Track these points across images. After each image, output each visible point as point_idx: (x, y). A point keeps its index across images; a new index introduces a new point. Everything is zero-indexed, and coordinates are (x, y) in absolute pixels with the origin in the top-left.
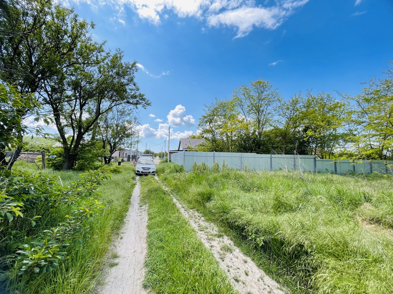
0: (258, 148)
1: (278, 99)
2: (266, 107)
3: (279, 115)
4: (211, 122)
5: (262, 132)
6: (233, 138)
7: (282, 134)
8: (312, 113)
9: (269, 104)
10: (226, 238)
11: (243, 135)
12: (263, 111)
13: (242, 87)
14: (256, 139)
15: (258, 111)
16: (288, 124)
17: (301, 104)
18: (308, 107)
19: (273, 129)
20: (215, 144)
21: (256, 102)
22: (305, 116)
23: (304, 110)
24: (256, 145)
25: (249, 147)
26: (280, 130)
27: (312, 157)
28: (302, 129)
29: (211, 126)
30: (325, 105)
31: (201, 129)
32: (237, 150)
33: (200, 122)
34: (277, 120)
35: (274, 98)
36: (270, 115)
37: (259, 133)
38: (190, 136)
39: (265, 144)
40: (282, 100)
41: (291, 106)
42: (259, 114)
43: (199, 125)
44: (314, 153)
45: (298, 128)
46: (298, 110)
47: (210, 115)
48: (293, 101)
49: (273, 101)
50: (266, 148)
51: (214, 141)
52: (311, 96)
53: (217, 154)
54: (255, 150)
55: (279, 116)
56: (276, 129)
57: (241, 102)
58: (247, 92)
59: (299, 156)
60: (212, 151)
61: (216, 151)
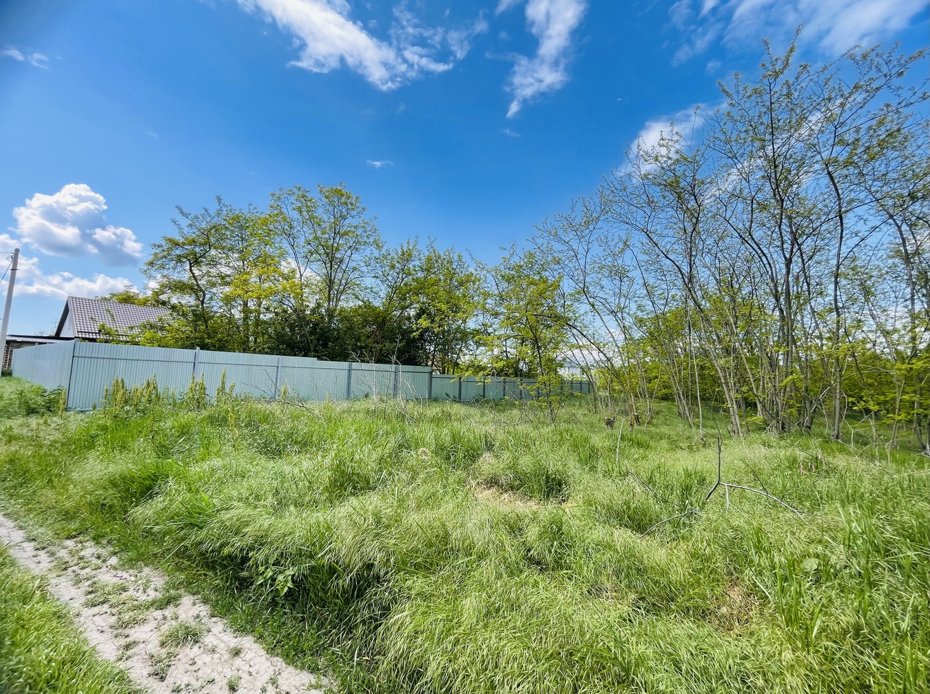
0: (322, 345)
1: (374, 242)
2: (349, 252)
3: (375, 277)
4: (196, 262)
5: (335, 310)
6: (262, 316)
7: (377, 318)
8: (433, 284)
9: (357, 249)
10: (187, 600)
11: (290, 311)
12: (341, 261)
13: (295, 190)
14: (321, 325)
15: (331, 259)
16: (391, 299)
17: (417, 263)
18: (427, 270)
19: (360, 307)
20: (203, 327)
21: (327, 236)
22: (421, 288)
23: (420, 275)
24: (318, 340)
25: (302, 342)
26: (374, 309)
27: (428, 369)
28: (414, 313)
29: (197, 273)
30: (454, 273)
31: (159, 276)
32: (269, 348)
33: (156, 254)
34: (370, 286)
35: (367, 237)
36: (357, 274)
37: (328, 310)
38: (114, 295)
39: (339, 338)
40: (382, 246)
41: (398, 262)
42: (331, 267)
43: (151, 264)
44: (430, 363)
45: (408, 310)
46: (410, 274)
47: (194, 241)
48: (403, 254)
49: (365, 242)
50: (341, 346)
51: (201, 317)
52: (435, 252)
53: (205, 355)
54: (316, 351)
55: (374, 279)
56: (367, 305)
57: (291, 227)
58: (307, 206)
59: (401, 367)
60: (192, 347)
61: (204, 347)
